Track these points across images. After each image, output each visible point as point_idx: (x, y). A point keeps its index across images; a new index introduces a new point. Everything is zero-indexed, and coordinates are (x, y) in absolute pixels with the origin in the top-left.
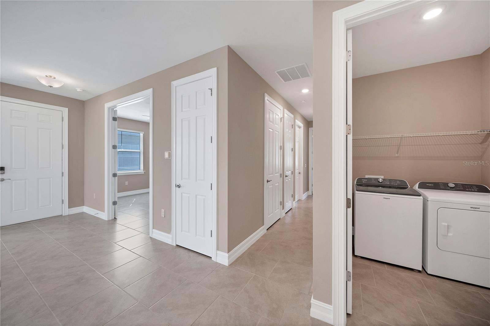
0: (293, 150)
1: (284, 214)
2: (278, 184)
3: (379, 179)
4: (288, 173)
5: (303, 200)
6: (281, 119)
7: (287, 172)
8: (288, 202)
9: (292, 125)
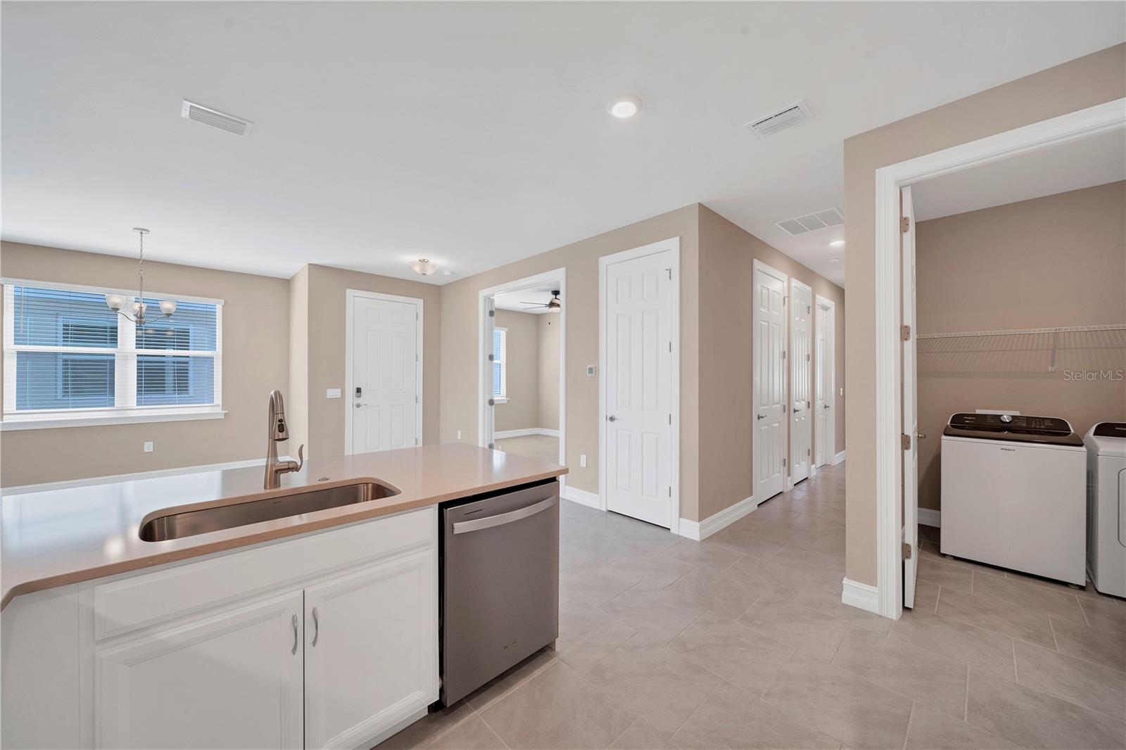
0: (811, 358)
1: (791, 486)
2: (777, 425)
3: (1002, 417)
4: (801, 405)
5: (834, 466)
6: (784, 299)
7: (797, 403)
8: (799, 464)
9: (809, 307)
